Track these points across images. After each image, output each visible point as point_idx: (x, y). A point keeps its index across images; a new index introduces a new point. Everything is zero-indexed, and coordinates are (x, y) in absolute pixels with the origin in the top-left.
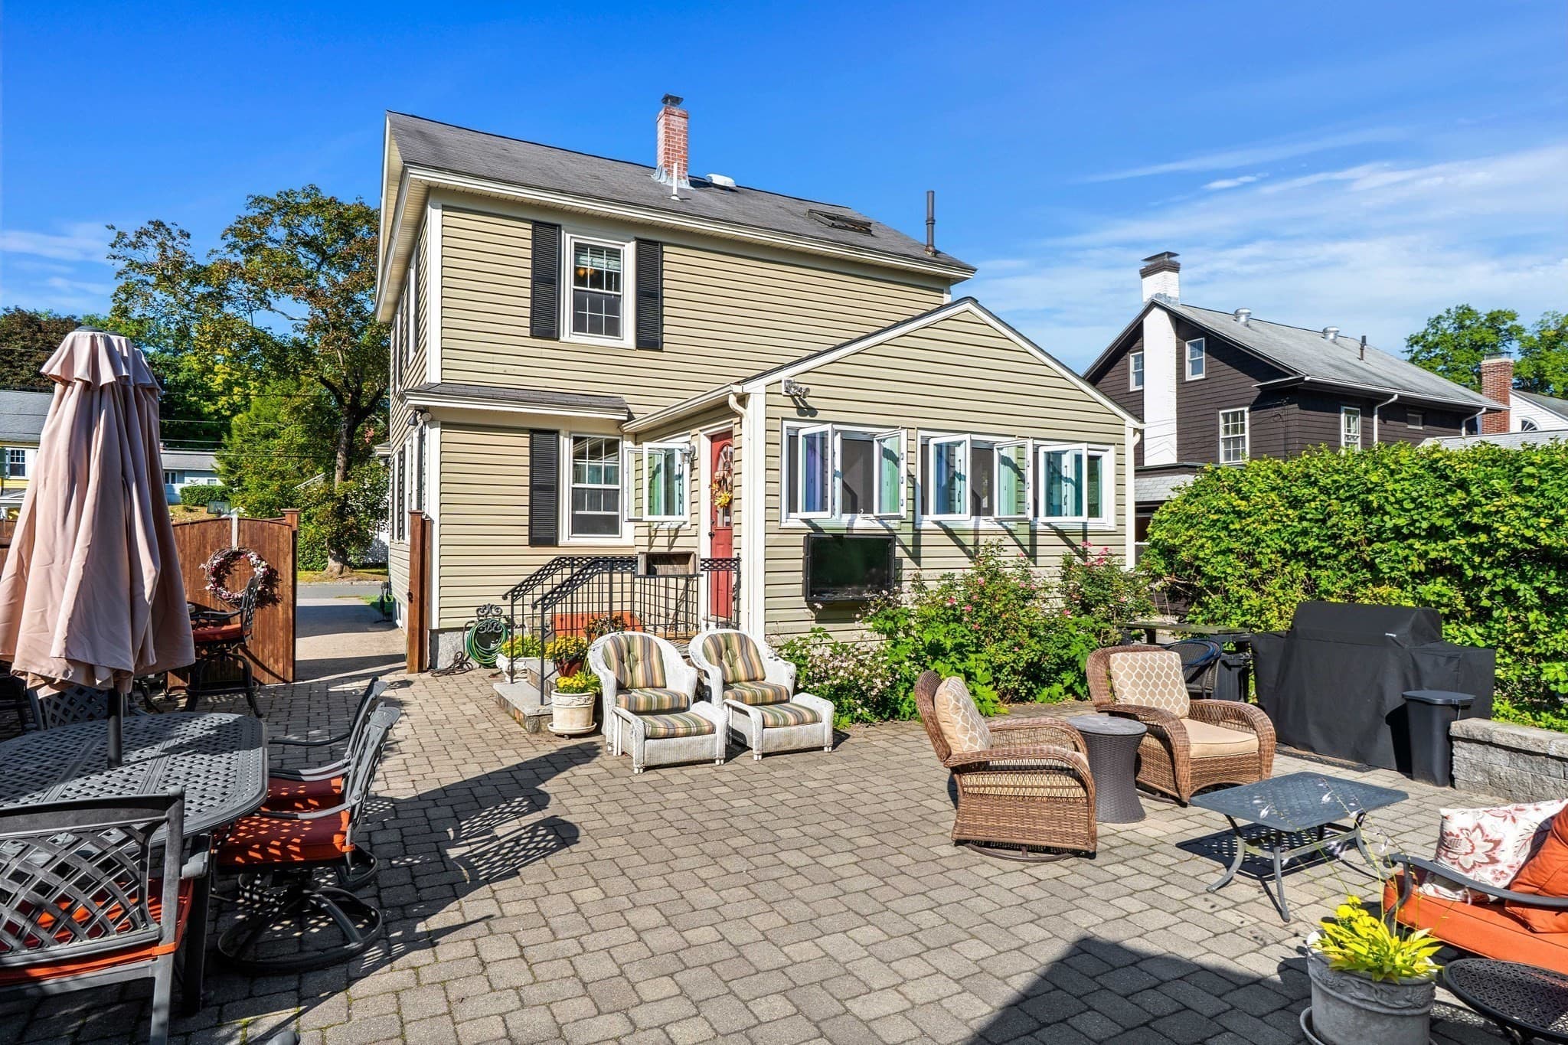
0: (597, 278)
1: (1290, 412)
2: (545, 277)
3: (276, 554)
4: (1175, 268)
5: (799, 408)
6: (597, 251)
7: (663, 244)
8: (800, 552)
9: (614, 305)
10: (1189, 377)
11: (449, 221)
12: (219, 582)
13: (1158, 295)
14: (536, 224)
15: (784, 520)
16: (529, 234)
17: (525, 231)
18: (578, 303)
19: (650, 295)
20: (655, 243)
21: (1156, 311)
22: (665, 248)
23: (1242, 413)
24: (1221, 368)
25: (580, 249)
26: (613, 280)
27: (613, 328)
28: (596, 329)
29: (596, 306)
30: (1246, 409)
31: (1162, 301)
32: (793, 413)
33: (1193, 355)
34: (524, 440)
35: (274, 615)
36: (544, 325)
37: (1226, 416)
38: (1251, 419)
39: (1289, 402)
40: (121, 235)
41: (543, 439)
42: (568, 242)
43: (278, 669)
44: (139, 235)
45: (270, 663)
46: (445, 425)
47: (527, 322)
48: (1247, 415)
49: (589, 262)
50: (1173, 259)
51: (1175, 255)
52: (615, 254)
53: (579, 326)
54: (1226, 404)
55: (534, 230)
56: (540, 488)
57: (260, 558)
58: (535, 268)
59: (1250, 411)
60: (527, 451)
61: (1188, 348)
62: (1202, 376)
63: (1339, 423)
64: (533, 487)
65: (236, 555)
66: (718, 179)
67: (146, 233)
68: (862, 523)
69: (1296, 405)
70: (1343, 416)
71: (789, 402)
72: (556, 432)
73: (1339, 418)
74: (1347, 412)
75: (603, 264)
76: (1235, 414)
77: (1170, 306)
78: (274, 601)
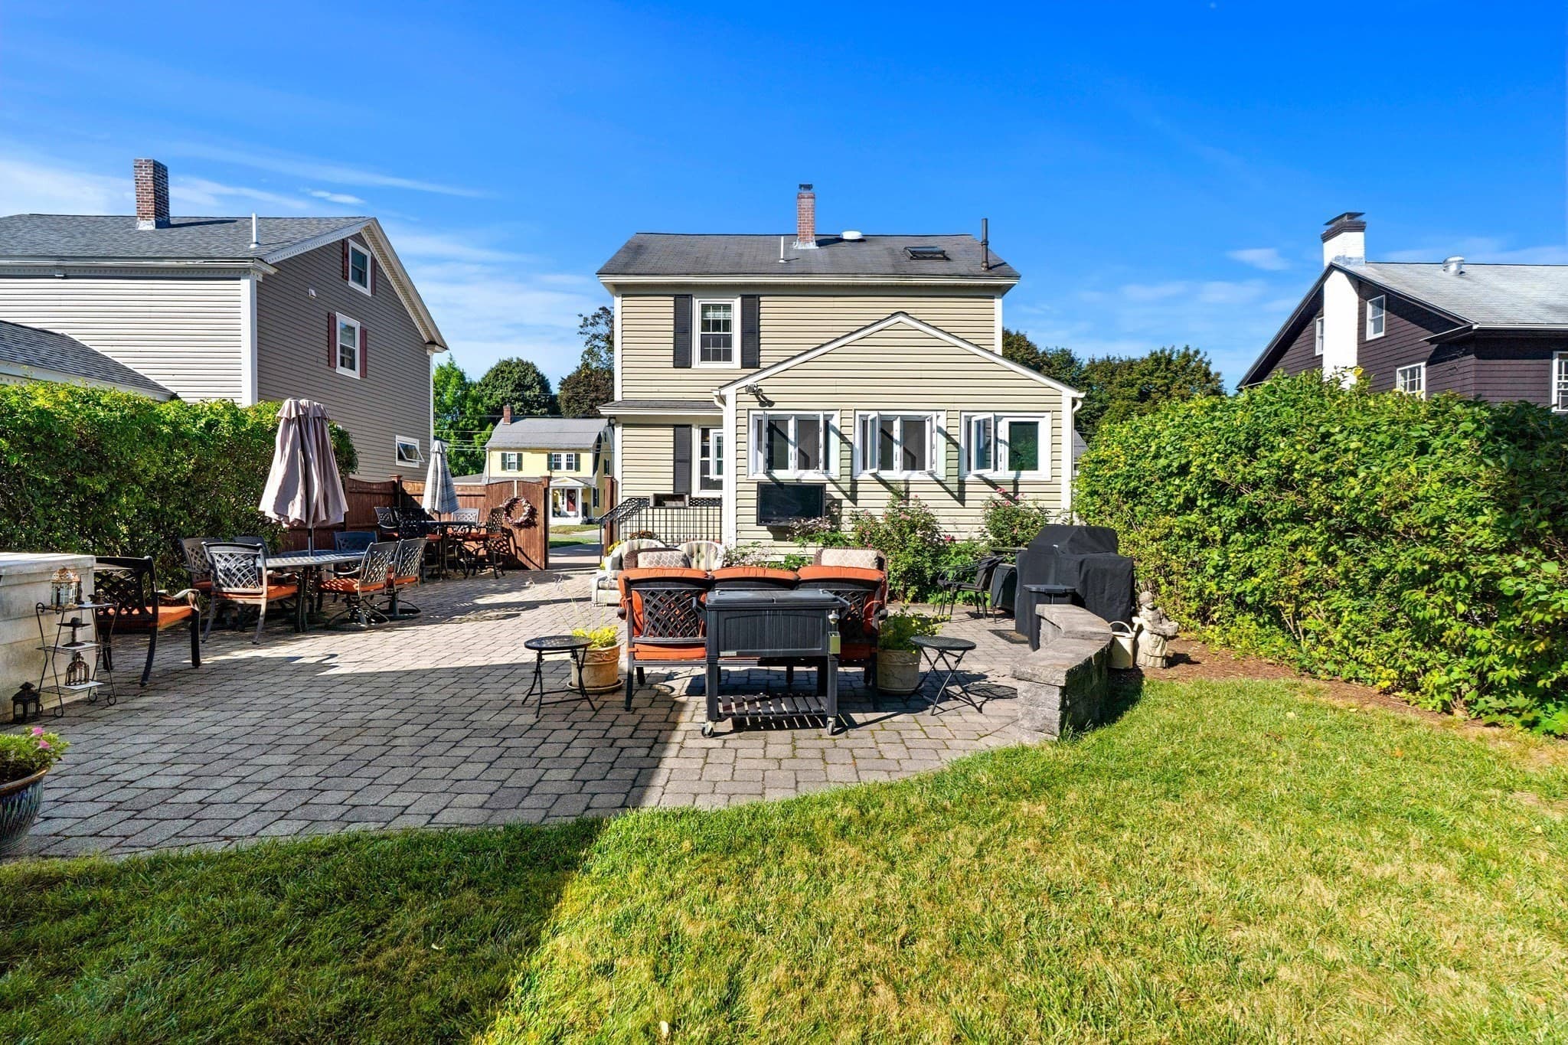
0: (717, 325)
1: (1466, 363)
2: (682, 328)
3: (536, 500)
4: (1360, 227)
5: (761, 402)
6: (716, 308)
7: (759, 296)
8: (754, 495)
9: (728, 341)
10: (1370, 335)
11: (625, 303)
12: (508, 514)
13: (1337, 258)
14: (676, 296)
15: (751, 473)
16: (672, 304)
17: (669, 302)
18: (704, 341)
19: (751, 331)
20: (754, 296)
21: (1336, 274)
22: (761, 299)
23: (1419, 368)
24: (1401, 324)
25: (705, 308)
26: (727, 324)
27: (728, 357)
28: (717, 358)
29: (717, 343)
30: (1423, 364)
31: (1341, 264)
32: (757, 405)
33: (1374, 314)
34: (670, 432)
35: (535, 533)
36: (682, 359)
37: (1404, 373)
38: (1427, 373)
39: (1465, 354)
40: (586, 319)
41: (681, 429)
42: (697, 304)
43: (537, 561)
44: (594, 317)
45: (533, 558)
46: (625, 425)
47: (671, 359)
48: (1423, 371)
49: (711, 315)
50: (1357, 219)
51: (1361, 214)
52: (728, 308)
53: (705, 357)
54: (1404, 360)
55: (675, 301)
56: (680, 461)
57: (527, 502)
58: (675, 325)
59: (1427, 366)
60: (672, 439)
61: (1370, 308)
62: (1382, 334)
63: (1550, 371)
64: (675, 461)
65: (516, 500)
66: (848, 235)
67: (598, 316)
68: (810, 476)
69: (1473, 356)
70: (1556, 362)
71: (754, 398)
72: (690, 426)
73: (1550, 366)
74: (1561, 357)
75: (720, 315)
76: (1412, 370)
77: (1348, 267)
78: (535, 525)
